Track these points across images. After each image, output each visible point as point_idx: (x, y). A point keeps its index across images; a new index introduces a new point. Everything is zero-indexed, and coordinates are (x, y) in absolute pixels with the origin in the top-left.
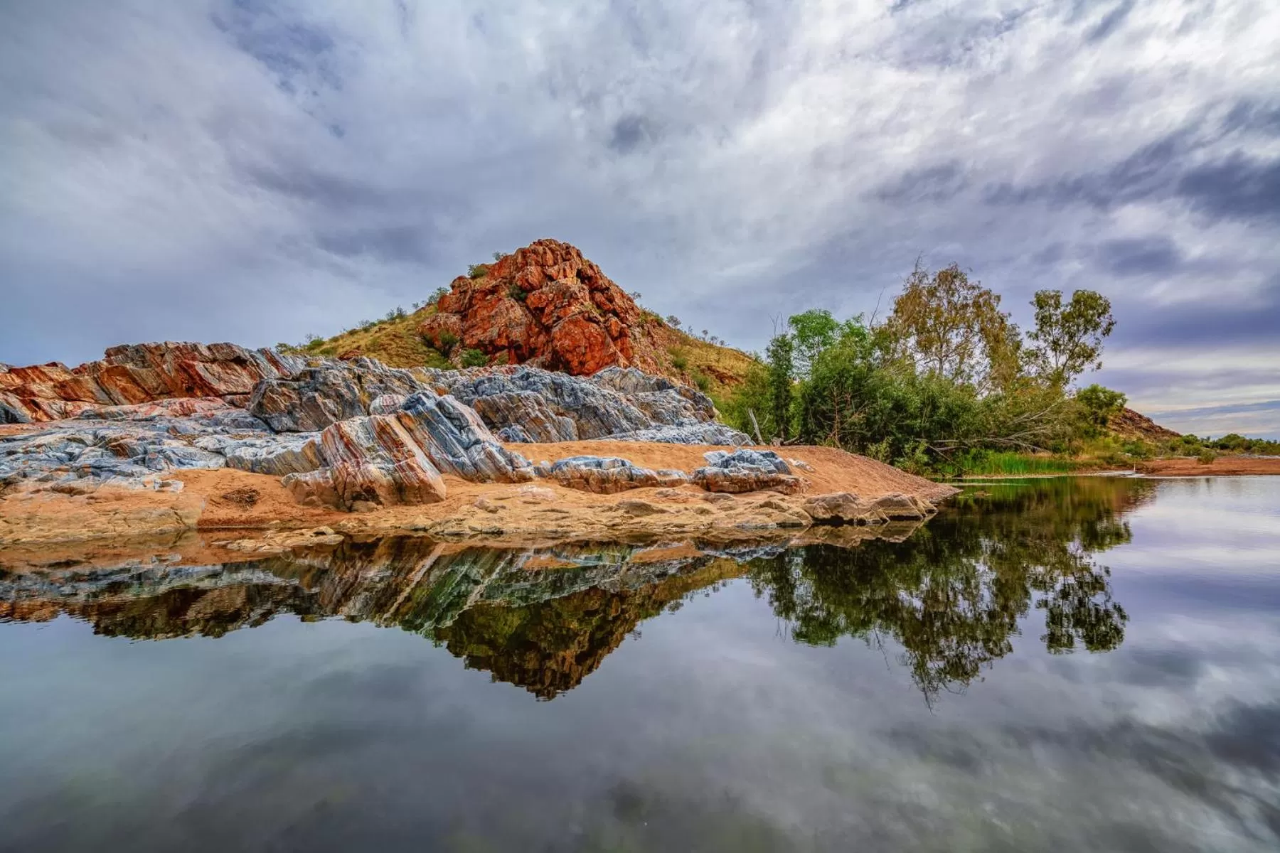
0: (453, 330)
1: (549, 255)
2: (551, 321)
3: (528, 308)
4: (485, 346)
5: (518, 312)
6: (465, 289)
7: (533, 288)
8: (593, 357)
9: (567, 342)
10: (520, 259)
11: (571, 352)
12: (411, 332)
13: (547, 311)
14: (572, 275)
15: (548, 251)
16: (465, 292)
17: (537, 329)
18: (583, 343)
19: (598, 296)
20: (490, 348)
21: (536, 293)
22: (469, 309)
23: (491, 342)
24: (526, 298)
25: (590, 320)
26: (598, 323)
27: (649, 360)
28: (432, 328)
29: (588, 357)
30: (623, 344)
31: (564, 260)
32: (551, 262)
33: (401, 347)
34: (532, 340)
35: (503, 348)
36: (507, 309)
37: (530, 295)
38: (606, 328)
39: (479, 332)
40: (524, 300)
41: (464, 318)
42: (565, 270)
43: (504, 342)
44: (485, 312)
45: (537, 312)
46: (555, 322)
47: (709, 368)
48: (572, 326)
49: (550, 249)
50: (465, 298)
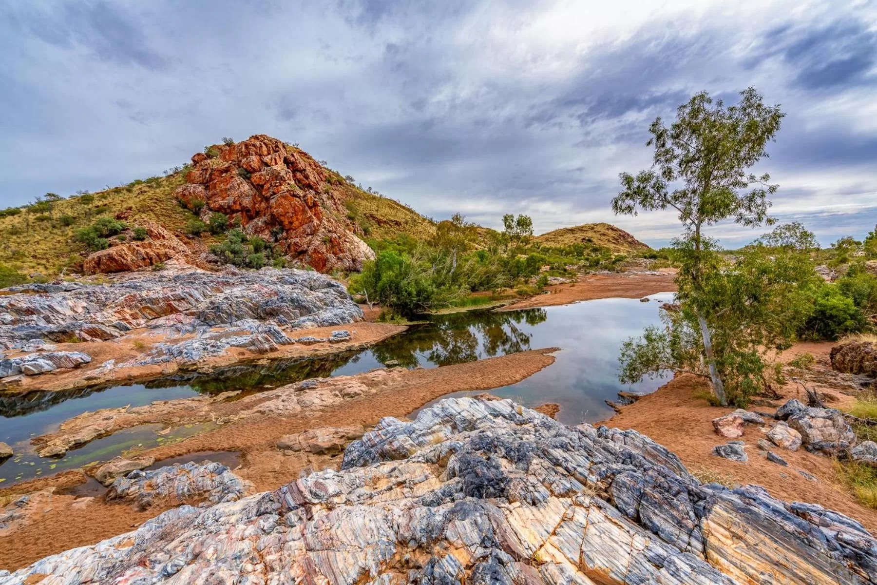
0: (200, 197)
1: (264, 148)
2: (269, 194)
3: (252, 184)
4: (225, 209)
5: (246, 187)
6: (206, 167)
7: (254, 171)
8: (297, 219)
9: (280, 210)
10: (244, 149)
11: (283, 216)
12: (168, 197)
13: (265, 187)
14: (281, 161)
15: (264, 146)
16: (206, 170)
17: (260, 199)
18: (291, 210)
19: (299, 175)
20: (229, 211)
21: (258, 174)
22: (210, 181)
23: (229, 207)
24: (251, 177)
25: (294, 196)
26: (299, 197)
27: (332, 220)
28: (184, 195)
29: (295, 219)
30: (316, 210)
31: (275, 151)
32: (266, 153)
33: (163, 209)
34: (257, 205)
35: (237, 211)
36: (238, 185)
37: (254, 175)
38: (305, 201)
39: (219, 199)
40: (249, 178)
41: (207, 188)
42: (275, 159)
43: (238, 207)
44: (222, 185)
45: (259, 187)
46: (271, 195)
47: (371, 216)
48: (283, 200)
49: (264, 143)
50: (206, 174)
